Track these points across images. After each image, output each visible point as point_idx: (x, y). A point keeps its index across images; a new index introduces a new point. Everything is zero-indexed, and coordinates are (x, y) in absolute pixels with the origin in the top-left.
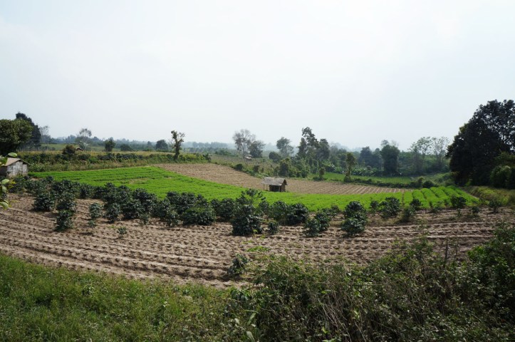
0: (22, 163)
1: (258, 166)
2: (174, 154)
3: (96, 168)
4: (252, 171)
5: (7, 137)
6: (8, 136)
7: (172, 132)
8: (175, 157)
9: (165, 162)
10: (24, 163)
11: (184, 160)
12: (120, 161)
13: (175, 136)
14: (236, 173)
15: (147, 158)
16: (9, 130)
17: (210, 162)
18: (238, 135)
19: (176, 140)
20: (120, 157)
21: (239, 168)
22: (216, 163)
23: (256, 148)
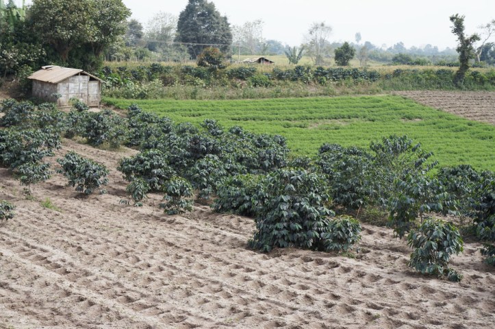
0: (87, 78)
2: (455, 69)
3: (262, 96)
5: (72, 28)
6: (74, 27)
7: (452, 19)
8: (459, 75)
9: (427, 87)
10: (92, 79)
12: (321, 82)
13: (458, 26)
16: (75, 15)
19: (461, 37)
20: (324, 74)
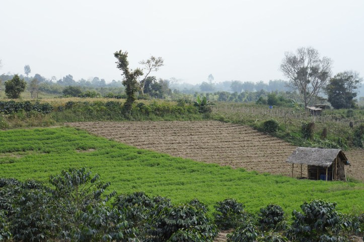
1: (311, 125)
2: (123, 101)
4: (298, 136)
7: (116, 55)
8: (127, 107)
11: (145, 113)
13: (123, 62)
14: (258, 140)
15: (59, 109)
17: (207, 117)
18: (293, 61)
19: (126, 72)
21: (269, 128)
22: (221, 120)
23: (341, 87)
